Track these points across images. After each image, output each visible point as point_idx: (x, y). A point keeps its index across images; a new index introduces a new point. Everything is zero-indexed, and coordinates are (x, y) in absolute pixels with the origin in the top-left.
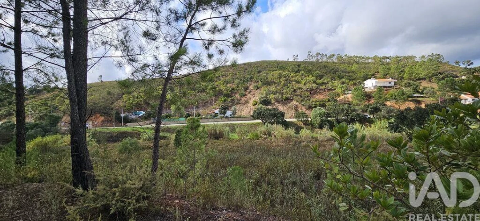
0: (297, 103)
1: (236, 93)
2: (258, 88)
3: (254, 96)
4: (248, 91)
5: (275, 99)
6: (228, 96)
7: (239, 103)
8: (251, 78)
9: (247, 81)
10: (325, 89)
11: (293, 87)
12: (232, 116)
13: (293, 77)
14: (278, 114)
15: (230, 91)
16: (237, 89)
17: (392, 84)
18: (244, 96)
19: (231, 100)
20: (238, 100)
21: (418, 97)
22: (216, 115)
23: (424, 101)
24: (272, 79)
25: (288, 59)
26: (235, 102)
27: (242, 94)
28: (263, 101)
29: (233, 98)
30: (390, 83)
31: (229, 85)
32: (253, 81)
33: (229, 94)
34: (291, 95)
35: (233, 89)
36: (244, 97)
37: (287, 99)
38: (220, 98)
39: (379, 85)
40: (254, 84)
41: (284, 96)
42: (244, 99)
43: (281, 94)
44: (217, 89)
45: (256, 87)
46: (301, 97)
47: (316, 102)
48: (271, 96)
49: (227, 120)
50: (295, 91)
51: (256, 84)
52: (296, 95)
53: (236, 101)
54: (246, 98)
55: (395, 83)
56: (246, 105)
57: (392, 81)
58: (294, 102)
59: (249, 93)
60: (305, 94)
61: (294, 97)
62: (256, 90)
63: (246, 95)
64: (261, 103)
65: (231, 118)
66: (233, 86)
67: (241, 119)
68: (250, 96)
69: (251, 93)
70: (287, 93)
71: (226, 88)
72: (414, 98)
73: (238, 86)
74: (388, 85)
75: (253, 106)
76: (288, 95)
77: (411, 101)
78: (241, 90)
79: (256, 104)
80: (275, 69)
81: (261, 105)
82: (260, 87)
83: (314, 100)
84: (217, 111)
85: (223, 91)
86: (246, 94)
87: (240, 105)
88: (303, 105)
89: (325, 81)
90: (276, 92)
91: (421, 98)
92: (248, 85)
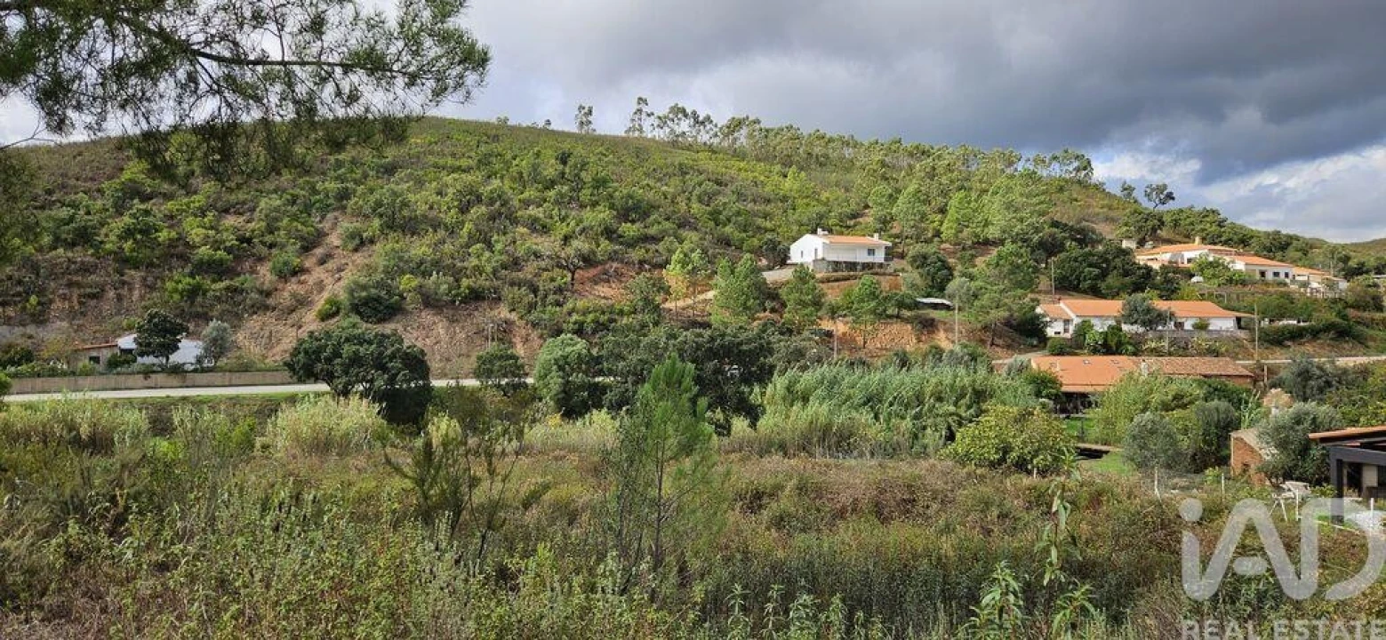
0: (514, 316)
1: (260, 259)
2: (361, 242)
3: (339, 279)
4: (319, 251)
5: (422, 295)
6: (217, 269)
7: (267, 308)
8: (344, 195)
9: (325, 209)
10: (641, 263)
11: (511, 248)
12: (206, 364)
13: (526, 203)
14: (393, 357)
15: (229, 250)
16: (269, 239)
17: (879, 257)
18: (295, 273)
19: (227, 289)
20: (261, 292)
21: (935, 306)
22: (121, 361)
23: (945, 324)
24: (431, 208)
25: (548, 122)
26: (248, 302)
27: (285, 264)
28: (366, 302)
29: (236, 282)
30: (871, 252)
31: (230, 221)
32: (349, 210)
33: (221, 262)
34: (496, 283)
35: (249, 241)
36: (294, 280)
37: (476, 296)
38: (171, 279)
39: (833, 257)
40: (346, 224)
41: (465, 282)
42: (293, 286)
43: (452, 275)
44: (163, 235)
45: (352, 236)
46: (535, 291)
47: (585, 312)
48: (407, 282)
49: (174, 380)
50: (516, 264)
51: (357, 224)
52: (512, 284)
53: (254, 295)
54: (300, 282)
55: (890, 253)
56: (294, 315)
57: (879, 247)
58: (503, 312)
59: (322, 262)
60: (553, 280)
61: (507, 292)
62: (356, 250)
63: (303, 271)
64: (356, 308)
65: (195, 371)
66: (251, 226)
67: (246, 377)
68: (323, 276)
69: (330, 265)
70: (479, 270)
71: (212, 233)
72: (921, 312)
73: (271, 230)
74: (863, 258)
75: (323, 320)
76: (483, 282)
77: (907, 321)
78: (283, 246)
79: (336, 313)
80: (464, 163)
81: (355, 319)
82: (372, 241)
83: (580, 304)
84: (127, 342)
85: (194, 247)
86: (307, 264)
87: (269, 318)
88: (534, 325)
89: (653, 231)
90: (436, 264)
91: (943, 312)
92: (326, 225)
